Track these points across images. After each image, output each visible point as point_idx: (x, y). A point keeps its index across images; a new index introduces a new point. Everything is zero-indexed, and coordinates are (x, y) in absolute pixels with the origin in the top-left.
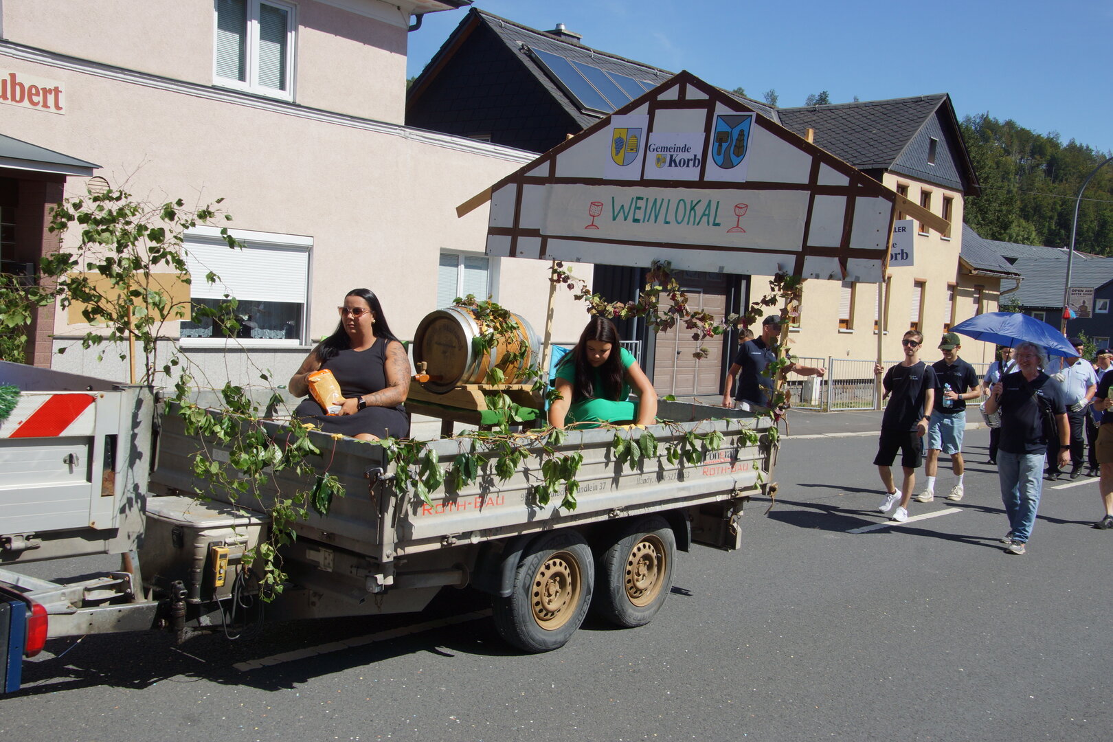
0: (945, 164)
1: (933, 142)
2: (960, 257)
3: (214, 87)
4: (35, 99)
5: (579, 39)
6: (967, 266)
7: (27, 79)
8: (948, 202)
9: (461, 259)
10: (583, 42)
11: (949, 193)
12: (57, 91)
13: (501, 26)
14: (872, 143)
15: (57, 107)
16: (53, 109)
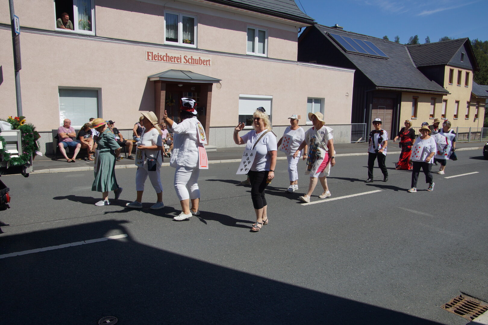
0: (467, 61)
1: (462, 54)
2: (471, 92)
3: (247, 55)
4: (204, 63)
5: (342, 28)
6: (474, 95)
7: (202, 58)
8: (467, 74)
9: (313, 100)
10: (343, 29)
11: (468, 71)
12: (209, 60)
13: (319, 27)
14: (441, 56)
15: (209, 65)
16: (208, 66)
